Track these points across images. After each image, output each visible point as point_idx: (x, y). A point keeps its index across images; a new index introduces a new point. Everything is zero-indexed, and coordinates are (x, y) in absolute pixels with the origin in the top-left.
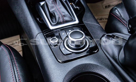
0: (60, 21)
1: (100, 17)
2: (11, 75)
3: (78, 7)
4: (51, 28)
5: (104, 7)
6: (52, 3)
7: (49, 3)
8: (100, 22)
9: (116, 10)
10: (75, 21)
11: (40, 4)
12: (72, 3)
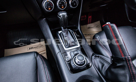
0: (70, 45)
1: (85, 33)
2: (45, 79)
3: (79, 36)
4: (65, 49)
5: (87, 28)
6: (66, 34)
7: (64, 34)
8: (85, 36)
9: (97, 37)
10: (78, 45)
11: (58, 33)
12: (76, 33)
